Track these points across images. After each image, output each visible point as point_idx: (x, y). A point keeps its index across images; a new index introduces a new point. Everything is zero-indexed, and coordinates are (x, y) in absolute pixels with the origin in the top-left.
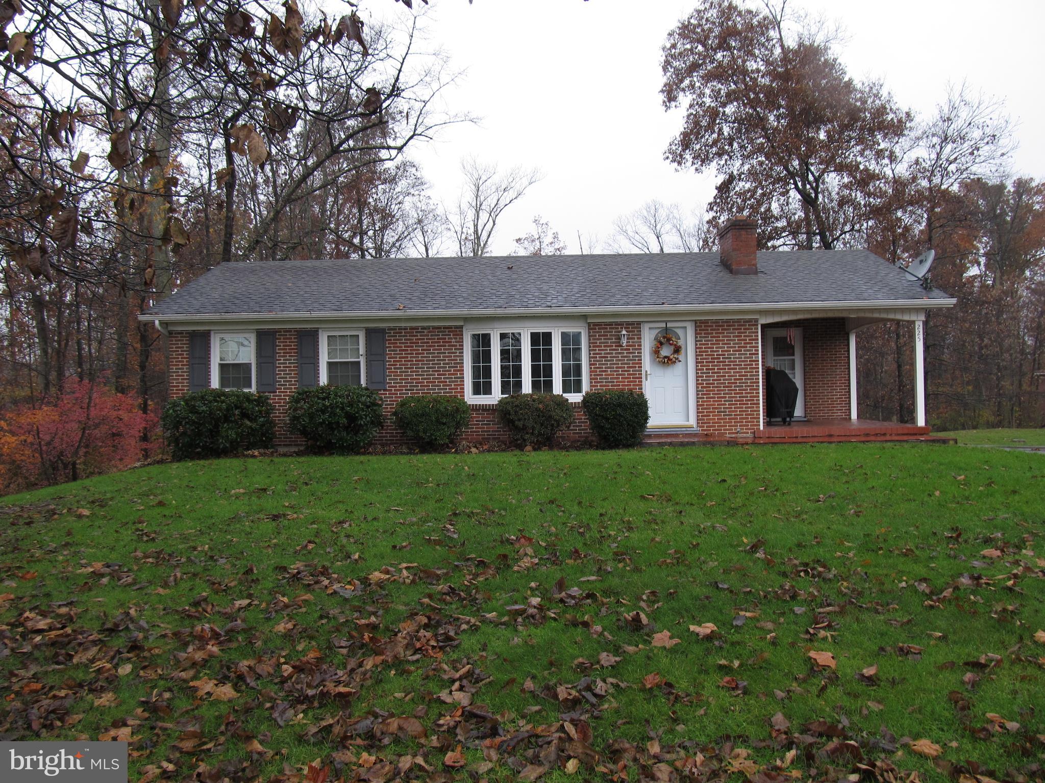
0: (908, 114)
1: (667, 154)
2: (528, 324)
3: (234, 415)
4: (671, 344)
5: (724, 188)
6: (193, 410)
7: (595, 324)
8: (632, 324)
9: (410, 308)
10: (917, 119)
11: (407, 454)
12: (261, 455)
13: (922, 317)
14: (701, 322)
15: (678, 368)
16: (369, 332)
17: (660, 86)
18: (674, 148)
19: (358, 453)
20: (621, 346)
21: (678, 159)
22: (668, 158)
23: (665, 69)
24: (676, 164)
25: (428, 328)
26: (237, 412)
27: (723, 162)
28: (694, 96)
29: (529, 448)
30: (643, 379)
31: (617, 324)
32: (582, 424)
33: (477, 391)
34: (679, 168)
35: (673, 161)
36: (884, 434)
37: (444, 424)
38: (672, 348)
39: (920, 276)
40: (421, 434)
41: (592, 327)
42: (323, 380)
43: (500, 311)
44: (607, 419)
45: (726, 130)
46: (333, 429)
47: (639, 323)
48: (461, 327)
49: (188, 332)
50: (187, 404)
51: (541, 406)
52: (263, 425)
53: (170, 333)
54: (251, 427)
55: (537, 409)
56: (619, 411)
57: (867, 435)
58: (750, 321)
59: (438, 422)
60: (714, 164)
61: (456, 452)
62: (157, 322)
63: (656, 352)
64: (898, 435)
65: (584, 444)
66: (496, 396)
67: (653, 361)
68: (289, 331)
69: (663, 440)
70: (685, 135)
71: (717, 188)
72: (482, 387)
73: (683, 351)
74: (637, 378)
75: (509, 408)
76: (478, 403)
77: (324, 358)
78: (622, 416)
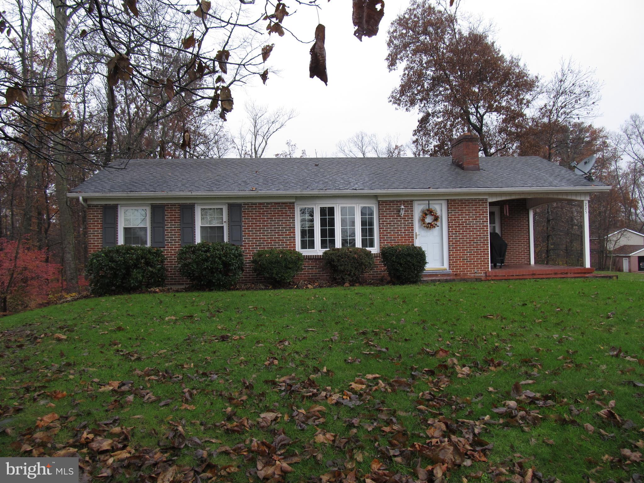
0: (537, 77)
1: (391, 99)
2: (339, 201)
3: (141, 263)
4: (432, 215)
5: (424, 121)
6: (112, 260)
7: (383, 202)
8: (407, 201)
9: (261, 190)
10: (542, 81)
11: (265, 289)
12: (161, 291)
13: (588, 198)
14: (452, 200)
15: (436, 231)
16: (231, 207)
18: (394, 95)
19: (229, 289)
20: (400, 216)
21: (396, 101)
22: (391, 101)
23: (389, 45)
24: (396, 105)
25: (271, 203)
26: (143, 261)
27: (422, 105)
28: (408, 63)
29: (347, 284)
30: (415, 238)
31: (397, 201)
32: (381, 268)
33: (304, 246)
34: (398, 107)
35: (395, 103)
36: (567, 273)
37: (290, 268)
38: (433, 217)
39: (586, 172)
40: (274, 275)
41: (380, 203)
42: (199, 239)
43: (322, 192)
44: (401, 264)
45: (426, 85)
46: (212, 273)
47: (412, 201)
48: (293, 203)
49: (102, 206)
50: (106, 255)
51: (356, 256)
52: (159, 270)
53: (89, 206)
54: (152, 272)
55: (354, 258)
56: (409, 259)
57: (556, 274)
58: (482, 200)
59: (287, 267)
60: (417, 107)
61: (298, 288)
62: (81, 198)
63: (423, 220)
64: (575, 273)
65: (381, 282)
66: (318, 250)
67: (420, 227)
68: (174, 205)
69: (434, 278)
70: (402, 86)
71: (419, 121)
72: (308, 243)
73: (440, 219)
74: (411, 236)
75: (334, 257)
76: (305, 255)
77: (198, 224)
78: (411, 262)
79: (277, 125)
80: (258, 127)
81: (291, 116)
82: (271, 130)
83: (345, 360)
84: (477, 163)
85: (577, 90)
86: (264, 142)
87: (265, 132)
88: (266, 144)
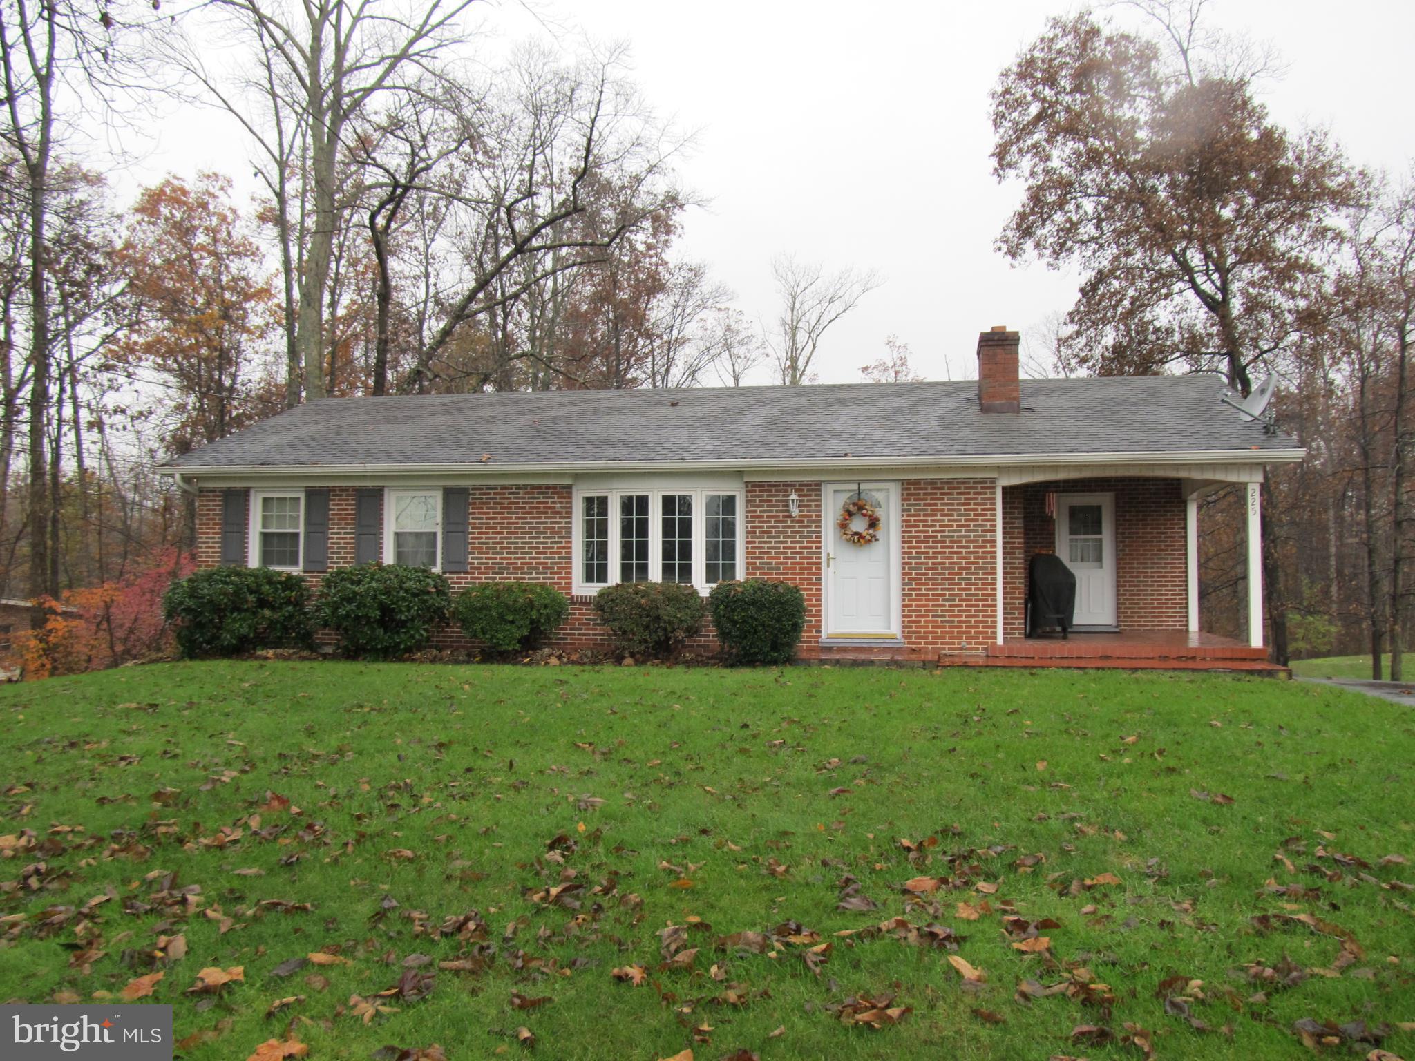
0: (1363, 175)
1: (999, 244)
2: (657, 483)
3: (247, 602)
4: (864, 515)
5: (1089, 291)
7: (755, 485)
8: (808, 484)
10: (1377, 183)
11: (464, 662)
13: (1259, 478)
14: (909, 482)
15: (877, 549)
16: (449, 494)
17: (991, 148)
18: (1008, 234)
20: (790, 516)
23: (997, 125)
24: (1010, 257)
25: (524, 487)
26: (251, 598)
27: (1089, 253)
28: (1037, 160)
29: (629, 660)
30: (823, 565)
31: (786, 484)
33: (589, 578)
35: (1007, 253)
36: (1193, 658)
38: (866, 520)
39: (1257, 413)
40: (479, 635)
41: (751, 488)
42: (389, 558)
46: (362, 625)
47: (818, 484)
48: (569, 487)
49: (222, 490)
51: (643, 601)
52: (290, 617)
53: (201, 491)
54: (273, 619)
57: (1165, 658)
58: (983, 481)
59: (502, 619)
61: (530, 662)
62: (177, 477)
63: (843, 526)
64: (1217, 659)
66: (613, 581)
67: (838, 539)
68: (346, 489)
70: (1022, 216)
72: (596, 572)
73: (882, 525)
74: (814, 563)
77: (390, 529)
79: (837, 306)
80: (799, 314)
81: (869, 286)
82: (826, 318)
84: (1015, 394)
86: (810, 343)
88: (814, 347)
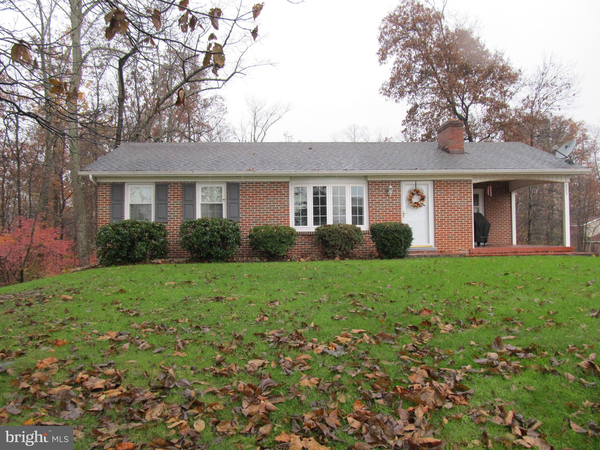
0: (520, 70)
1: (381, 90)
2: (331, 181)
3: (145, 236)
4: (419, 195)
5: (412, 112)
6: (118, 233)
7: (373, 182)
8: (395, 182)
9: (257, 170)
10: (524, 74)
11: (260, 262)
12: (163, 262)
13: (568, 180)
14: (438, 181)
15: (422, 210)
16: (229, 185)
17: (377, 50)
18: (385, 87)
19: (227, 262)
20: (388, 196)
21: (387, 93)
22: (381, 93)
23: (380, 40)
24: (386, 97)
25: (267, 183)
26: (147, 234)
27: (411, 97)
28: (398, 57)
29: (337, 258)
30: (402, 217)
31: (386, 182)
32: (370, 245)
33: (297, 223)
34: (388, 98)
35: (385, 94)
37: (284, 243)
38: (419, 197)
39: (567, 155)
40: (269, 249)
41: (370, 183)
42: (199, 215)
43: (315, 172)
44: (389, 240)
45: (414, 78)
46: (211, 246)
47: (399, 182)
48: (288, 182)
49: (110, 184)
50: (113, 229)
51: (346, 232)
52: (162, 243)
53: (98, 183)
54: (155, 245)
55: (344, 234)
56: (396, 235)
57: (537, 252)
58: (467, 181)
59: (281, 242)
60: (406, 99)
61: (291, 260)
62: (91, 177)
63: (410, 200)
64: (556, 251)
65: (370, 256)
66: (311, 227)
67: (407, 207)
68: (177, 183)
69: (420, 254)
70: (392, 79)
71: (407, 112)
72: (301, 221)
73: (426, 199)
74: (399, 216)
75: (325, 232)
76: (299, 231)
77: (199, 202)
78: (398, 238)
79: (275, 117)
80: (258, 119)
81: (288, 109)
82: (270, 122)
83: (332, 318)
84: (462, 147)
85: (559, 83)
86: (263, 133)
87: (264, 124)
88: (265, 135)
